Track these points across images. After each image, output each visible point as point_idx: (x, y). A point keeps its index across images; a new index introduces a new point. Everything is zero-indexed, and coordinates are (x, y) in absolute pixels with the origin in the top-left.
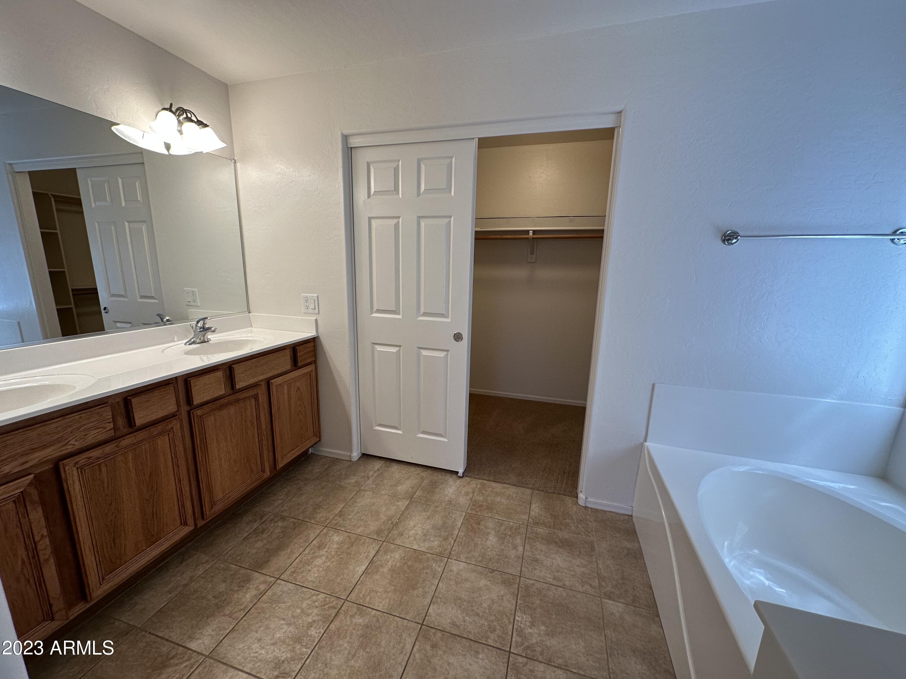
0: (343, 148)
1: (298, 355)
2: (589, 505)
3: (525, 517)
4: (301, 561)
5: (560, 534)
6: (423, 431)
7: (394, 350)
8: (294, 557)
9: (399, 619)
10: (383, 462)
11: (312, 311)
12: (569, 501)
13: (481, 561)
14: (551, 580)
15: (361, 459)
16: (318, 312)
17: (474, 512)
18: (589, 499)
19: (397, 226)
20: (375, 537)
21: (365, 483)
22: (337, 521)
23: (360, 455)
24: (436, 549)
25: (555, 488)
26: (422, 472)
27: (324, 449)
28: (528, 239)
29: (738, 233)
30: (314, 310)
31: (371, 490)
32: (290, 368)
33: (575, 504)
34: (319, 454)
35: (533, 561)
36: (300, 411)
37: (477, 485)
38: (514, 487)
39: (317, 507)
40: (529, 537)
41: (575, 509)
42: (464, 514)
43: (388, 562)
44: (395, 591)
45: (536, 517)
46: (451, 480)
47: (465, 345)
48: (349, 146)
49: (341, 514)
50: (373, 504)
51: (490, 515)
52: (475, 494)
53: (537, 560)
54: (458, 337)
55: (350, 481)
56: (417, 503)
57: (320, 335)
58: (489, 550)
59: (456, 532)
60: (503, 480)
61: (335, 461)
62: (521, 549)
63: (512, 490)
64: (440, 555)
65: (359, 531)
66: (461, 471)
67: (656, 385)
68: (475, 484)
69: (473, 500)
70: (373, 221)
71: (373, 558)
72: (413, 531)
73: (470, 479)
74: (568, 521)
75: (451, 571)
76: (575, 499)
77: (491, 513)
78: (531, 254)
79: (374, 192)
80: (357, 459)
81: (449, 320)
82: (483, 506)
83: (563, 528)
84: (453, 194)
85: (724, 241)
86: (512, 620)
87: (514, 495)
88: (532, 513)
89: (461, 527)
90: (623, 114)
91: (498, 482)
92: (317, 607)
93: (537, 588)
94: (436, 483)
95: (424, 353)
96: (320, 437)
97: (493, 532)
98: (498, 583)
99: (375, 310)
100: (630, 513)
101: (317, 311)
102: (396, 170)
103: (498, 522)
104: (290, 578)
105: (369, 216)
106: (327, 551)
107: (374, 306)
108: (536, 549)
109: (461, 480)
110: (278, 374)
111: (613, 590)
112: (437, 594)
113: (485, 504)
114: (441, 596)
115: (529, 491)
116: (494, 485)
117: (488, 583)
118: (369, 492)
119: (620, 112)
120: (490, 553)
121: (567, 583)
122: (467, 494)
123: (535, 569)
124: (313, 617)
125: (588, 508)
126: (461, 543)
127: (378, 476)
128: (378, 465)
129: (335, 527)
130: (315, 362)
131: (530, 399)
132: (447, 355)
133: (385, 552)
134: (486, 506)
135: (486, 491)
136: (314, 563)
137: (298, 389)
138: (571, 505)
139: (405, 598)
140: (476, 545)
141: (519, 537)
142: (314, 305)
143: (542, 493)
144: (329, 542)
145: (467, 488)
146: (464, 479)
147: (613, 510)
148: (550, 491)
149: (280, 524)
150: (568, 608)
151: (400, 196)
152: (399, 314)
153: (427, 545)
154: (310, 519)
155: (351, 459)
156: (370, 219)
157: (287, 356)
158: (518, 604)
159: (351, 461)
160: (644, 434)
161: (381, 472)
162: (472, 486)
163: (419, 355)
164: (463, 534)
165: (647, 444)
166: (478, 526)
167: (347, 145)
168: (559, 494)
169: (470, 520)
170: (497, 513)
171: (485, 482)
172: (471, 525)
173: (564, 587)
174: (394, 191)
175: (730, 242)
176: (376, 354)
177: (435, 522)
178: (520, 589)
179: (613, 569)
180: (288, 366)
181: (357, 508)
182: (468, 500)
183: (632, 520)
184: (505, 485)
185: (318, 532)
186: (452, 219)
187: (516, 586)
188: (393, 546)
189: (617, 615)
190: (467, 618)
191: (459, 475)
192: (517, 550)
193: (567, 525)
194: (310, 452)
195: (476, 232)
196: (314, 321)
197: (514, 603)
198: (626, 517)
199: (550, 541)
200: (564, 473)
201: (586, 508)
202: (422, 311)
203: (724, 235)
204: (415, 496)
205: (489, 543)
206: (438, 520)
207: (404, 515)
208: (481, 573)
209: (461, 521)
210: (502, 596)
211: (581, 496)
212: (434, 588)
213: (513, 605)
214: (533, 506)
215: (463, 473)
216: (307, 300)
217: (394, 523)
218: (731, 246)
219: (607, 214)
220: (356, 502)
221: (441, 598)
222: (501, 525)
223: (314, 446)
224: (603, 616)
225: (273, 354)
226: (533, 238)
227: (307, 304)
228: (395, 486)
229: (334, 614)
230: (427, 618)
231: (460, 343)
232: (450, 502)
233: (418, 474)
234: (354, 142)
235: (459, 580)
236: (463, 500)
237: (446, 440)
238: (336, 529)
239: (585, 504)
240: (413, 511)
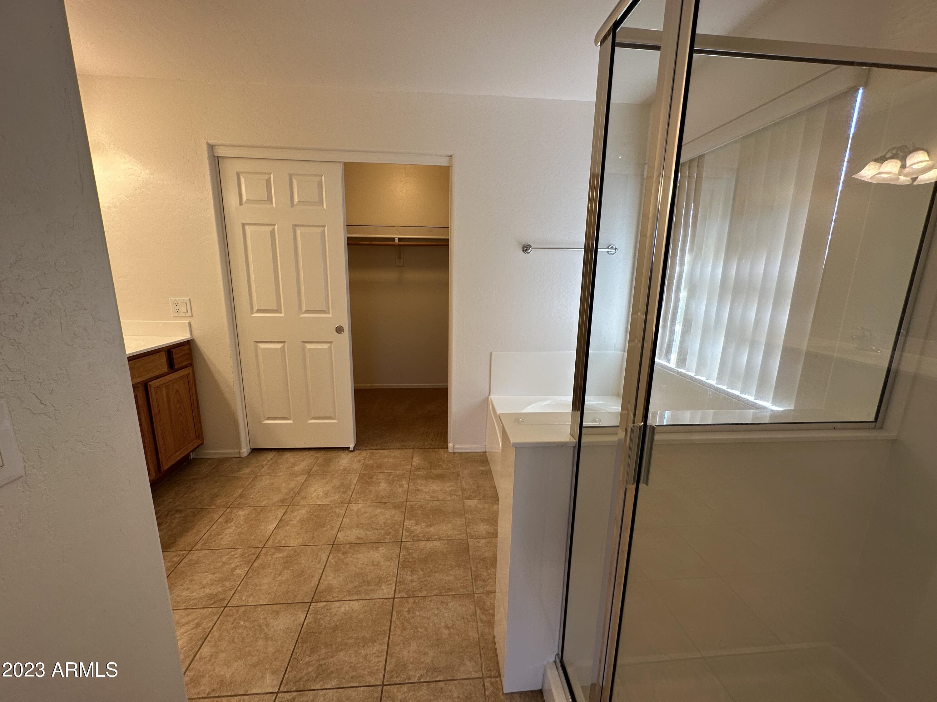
0: (209, 156)
1: (174, 357)
2: (456, 451)
3: (409, 467)
4: (211, 535)
5: (435, 472)
6: (313, 417)
7: (279, 346)
8: (202, 534)
9: (313, 546)
10: (275, 453)
11: (184, 315)
12: (441, 451)
13: (376, 500)
14: (429, 499)
15: (251, 454)
16: (191, 315)
17: (366, 472)
18: (456, 446)
19: (272, 232)
20: (280, 504)
21: (260, 471)
22: (239, 502)
23: (249, 451)
24: (338, 500)
25: (431, 445)
26: (316, 453)
27: (207, 452)
28: (394, 245)
29: (530, 246)
30: (186, 313)
31: (268, 474)
32: (167, 371)
33: (446, 452)
34: (202, 457)
35: (415, 491)
36: (180, 414)
37: (367, 454)
38: (398, 450)
39: (214, 497)
40: (412, 479)
41: (446, 455)
42: (358, 474)
43: (296, 517)
44: (306, 532)
45: (417, 466)
46: (343, 455)
47: (346, 336)
48: (216, 155)
49: (241, 496)
50: (272, 484)
51: (380, 471)
52: (366, 460)
53: (418, 490)
54: (339, 330)
55: (244, 472)
56: (315, 475)
57: (195, 338)
58: (381, 492)
59: (353, 486)
60: (389, 447)
61: (223, 460)
62: (406, 486)
63: (397, 453)
64: (342, 503)
65: (263, 504)
66: (352, 446)
67: (492, 353)
68: (364, 454)
69: (365, 464)
70: (247, 227)
71: (282, 517)
72: (315, 494)
73: (361, 451)
74: (441, 463)
75: (352, 511)
76: (446, 449)
77: (381, 469)
78: (399, 259)
79: (247, 200)
80: (247, 455)
81: (330, 315)
82: (374, 466)
83: (437, 468)
84: (325, 207)
85: (523, 251)
86: (402, 525)
87: (399, 456)
88: (414, 464)
89: (356, 483)
90: (453, 156)
91: (385, 449)
92: (237, 558)
93: (419, 505)
94: (330, 459)
95: (309, 346)
96: (203, 440)
97: (384, 481)
98: (390, 509)
99: (255, 310)
100: (484, 451)
101: (189, 314)
102: (268, 182)
103: (387, 474)
104: (204, 547)
105: (242, 222)
106: (235, 523)
107: (254, 306)
108: (418, 484)
109: (352, 453)
110: (154, 377)
111: (471, 494)
112: (342, 525)
113: (375, 465)
114: (346, 526)
115: (411, 451)
116: (382, 451)
117: (383, 510)
118: (266, 476)
119: (451, 156)
120: (382, 494)
121: (440, 498)
122: (359, 461)
123: (417, 495)
124: (235, 564)
125: (456, 453)
126: (358, 492)
127: (272, 463)
128: (270, 456)
129: (239, 506)
130: (191, 365)
131: (409, 387)
132: (331, 346)
133: (292, 512)
134: (376, 466)
135: (375, 457)
136: (225, 533)
137: (177, 391)
138: (443, 453)
139: (315, 534)
140: (370, 491)
141: (404, 480)
142: (186, 308)
143: (421, 450)
144: (235, 517)
145: (359, 457)
146: (355, 452)
147: (472, 451)
148: (427, 448)
149: (177, 516)
150: (441, 510)
151: (274, 206)
152: (281, 313)
153: (329, 500)
154: (210, 506)
155: (240, 455)
156: (243, 225)
157: (163, 359)
158: (406, 516)
159: (240, 457)
160: (488, 390)
161: (274, 460)
162: (363, 456)
163: (304, 349)
164: (359, 487)
165: (490, 397)
166: (371, 480)
167: (213, 154)
168: (435, 448)
169: (364, 477)
170: (386, 469)
171: (374, 451)
172: (365, 480)
173: (438, 500)
174: (268, 200)
175: (527, 251)
176: (260, 352)
177: (334, 484)
178: (407, 508)
179: (472, 484)
180: (165, 369)
181: (257, 489)
182: (361, 465)
183: (486, 454)
184: (391, 450)
185: (222, 513)
186: (326, 228)
187: (404, 507)
188: (298, 507)
189: (473, 506)
190: (368, 533)
191: (350, 449)
192: (403, 488)
193: (441, 465)
194: (192, 458)
195: (348, 238)
196: (187, 325)
197: (403, 516)
198: (481, 453)
199: (427, 477)
200: (438, 434)
201: (454, 453)
202: (304, 309)
203: (524, 247)
204: (312, 471)
205: (380, 488)
206: (336, 482)
207: (303, 486)
208: (376, 506)
209: (357, 479)
210: (394, 515)
211: (450, 445)
212: (339, 523)
213: (402, 518)
214: (414, 459)
215: (354, 448)
216: (176, 303)
217: (296, 492)
218: (529, 254)
219: (450, 227)
220: (254, 485)
221: (346, 527)
222: (390, 475)
223: (196, 450)
224: (464, 509)
225: (149, 356)
226: (398, 245)
227: (177, 308)
228: (292, 467)
229: (255, 558)
230: (336, 540)
231: (342, 335)
232: (345, 469)
233: (311, 455)
234: (220, 152)
235: (360, 514)
236: (356, 466)
237: (335, 421)
238: (240, 507)
239: (453, 450)
240: (313, 481)
